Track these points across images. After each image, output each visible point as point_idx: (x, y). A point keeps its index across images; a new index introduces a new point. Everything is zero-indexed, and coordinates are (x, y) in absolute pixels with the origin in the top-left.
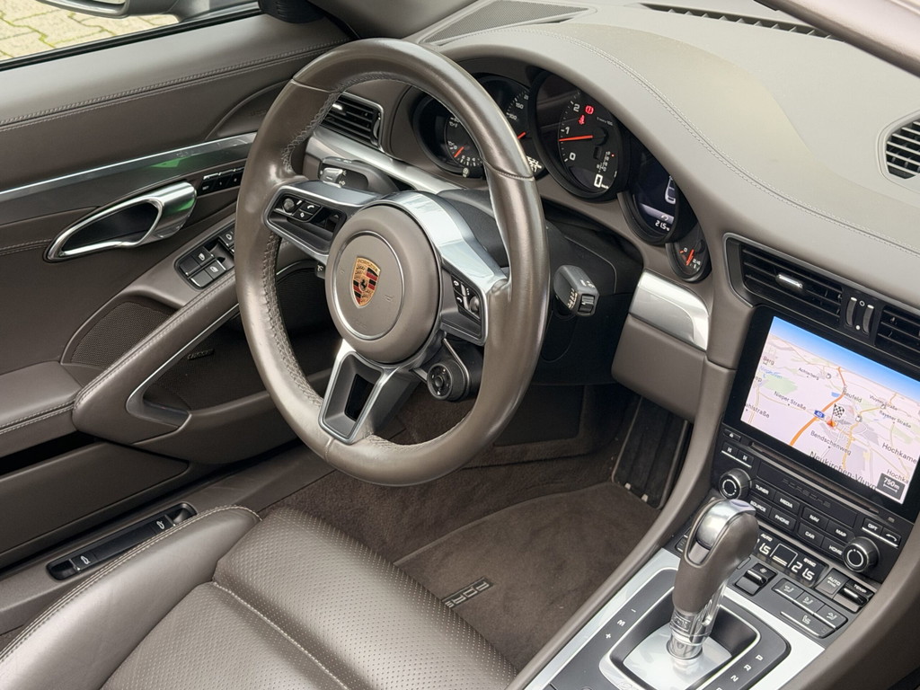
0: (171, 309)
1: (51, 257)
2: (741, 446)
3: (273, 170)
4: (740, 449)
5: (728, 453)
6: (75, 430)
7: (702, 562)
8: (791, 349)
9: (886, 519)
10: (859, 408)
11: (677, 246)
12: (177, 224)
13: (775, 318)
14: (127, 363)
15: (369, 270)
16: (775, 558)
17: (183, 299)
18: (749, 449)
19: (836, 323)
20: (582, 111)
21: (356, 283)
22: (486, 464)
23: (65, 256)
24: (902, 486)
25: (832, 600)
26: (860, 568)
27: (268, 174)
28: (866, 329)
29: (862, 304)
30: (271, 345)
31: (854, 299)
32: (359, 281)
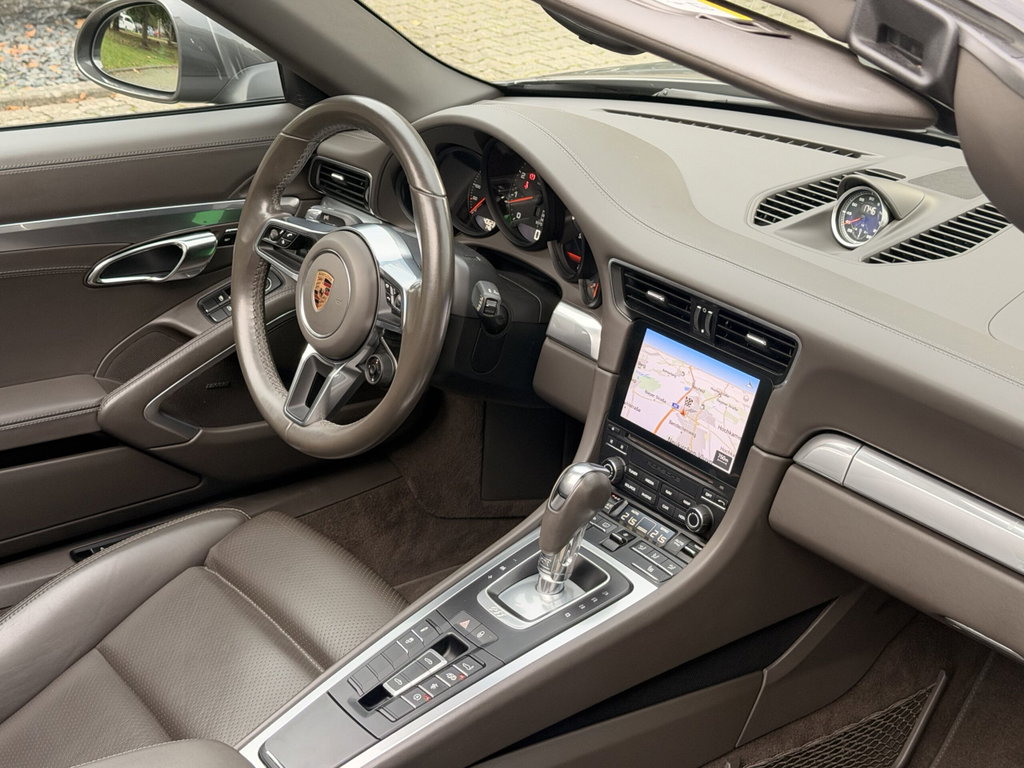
0: (187, 337)
1: (91, 282)
2: (619, 437)
3: (264, 206)
4: (620, 440)
5: (611, 443)
6: (99, 429)
7: (560, 509)
8: (657, 354)
9: (717, 487)
10: (703, 398)
11: (588, 281)
12: (201, 266)
13: (648, 330)
14: (148, 377)
15: (326, 280)
16: (640, 528)
17: (200, 329)
18: (625, 439)
19: (688, 328)
20: (527, 178)
21: (316, 292)
22: (473, 516)
23: (101, 283)
24: (730, 459)
25: (676, 557)
26: (696, 529)
27: (260, 208)
28: (708, 332)
29: (705, 310)
30: (254, 352)
31: (699, 307)
32: (318, 290)
